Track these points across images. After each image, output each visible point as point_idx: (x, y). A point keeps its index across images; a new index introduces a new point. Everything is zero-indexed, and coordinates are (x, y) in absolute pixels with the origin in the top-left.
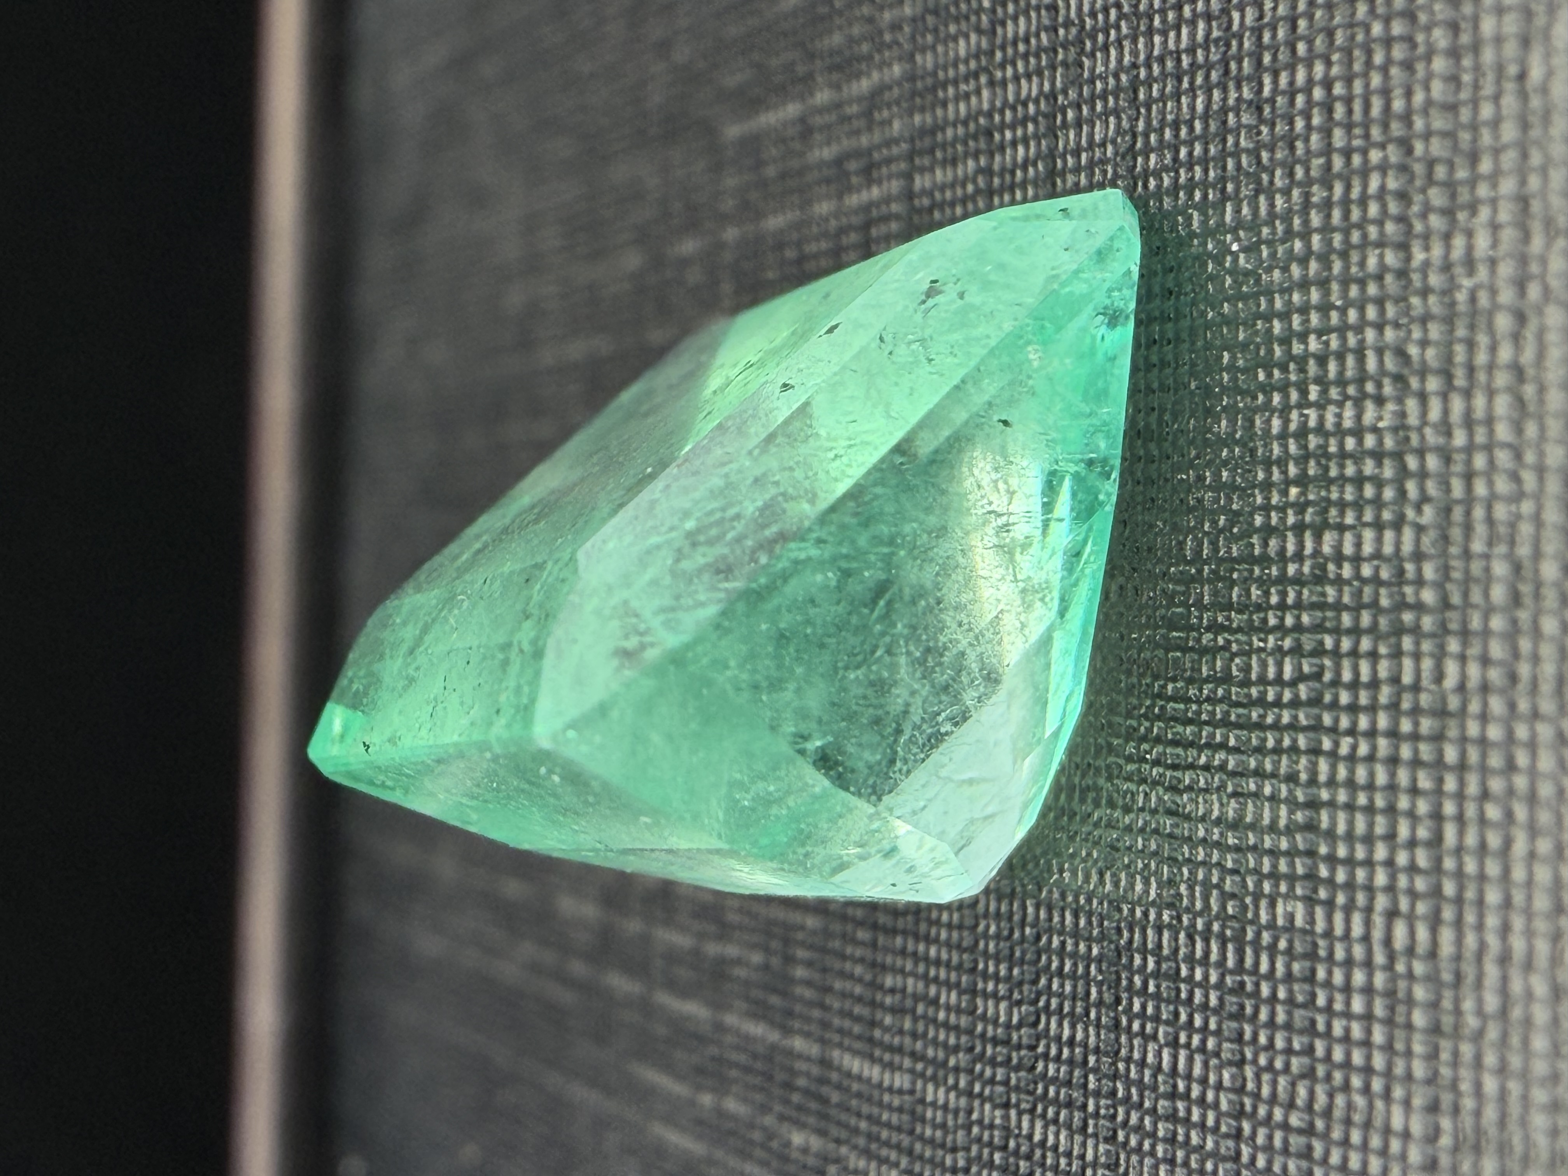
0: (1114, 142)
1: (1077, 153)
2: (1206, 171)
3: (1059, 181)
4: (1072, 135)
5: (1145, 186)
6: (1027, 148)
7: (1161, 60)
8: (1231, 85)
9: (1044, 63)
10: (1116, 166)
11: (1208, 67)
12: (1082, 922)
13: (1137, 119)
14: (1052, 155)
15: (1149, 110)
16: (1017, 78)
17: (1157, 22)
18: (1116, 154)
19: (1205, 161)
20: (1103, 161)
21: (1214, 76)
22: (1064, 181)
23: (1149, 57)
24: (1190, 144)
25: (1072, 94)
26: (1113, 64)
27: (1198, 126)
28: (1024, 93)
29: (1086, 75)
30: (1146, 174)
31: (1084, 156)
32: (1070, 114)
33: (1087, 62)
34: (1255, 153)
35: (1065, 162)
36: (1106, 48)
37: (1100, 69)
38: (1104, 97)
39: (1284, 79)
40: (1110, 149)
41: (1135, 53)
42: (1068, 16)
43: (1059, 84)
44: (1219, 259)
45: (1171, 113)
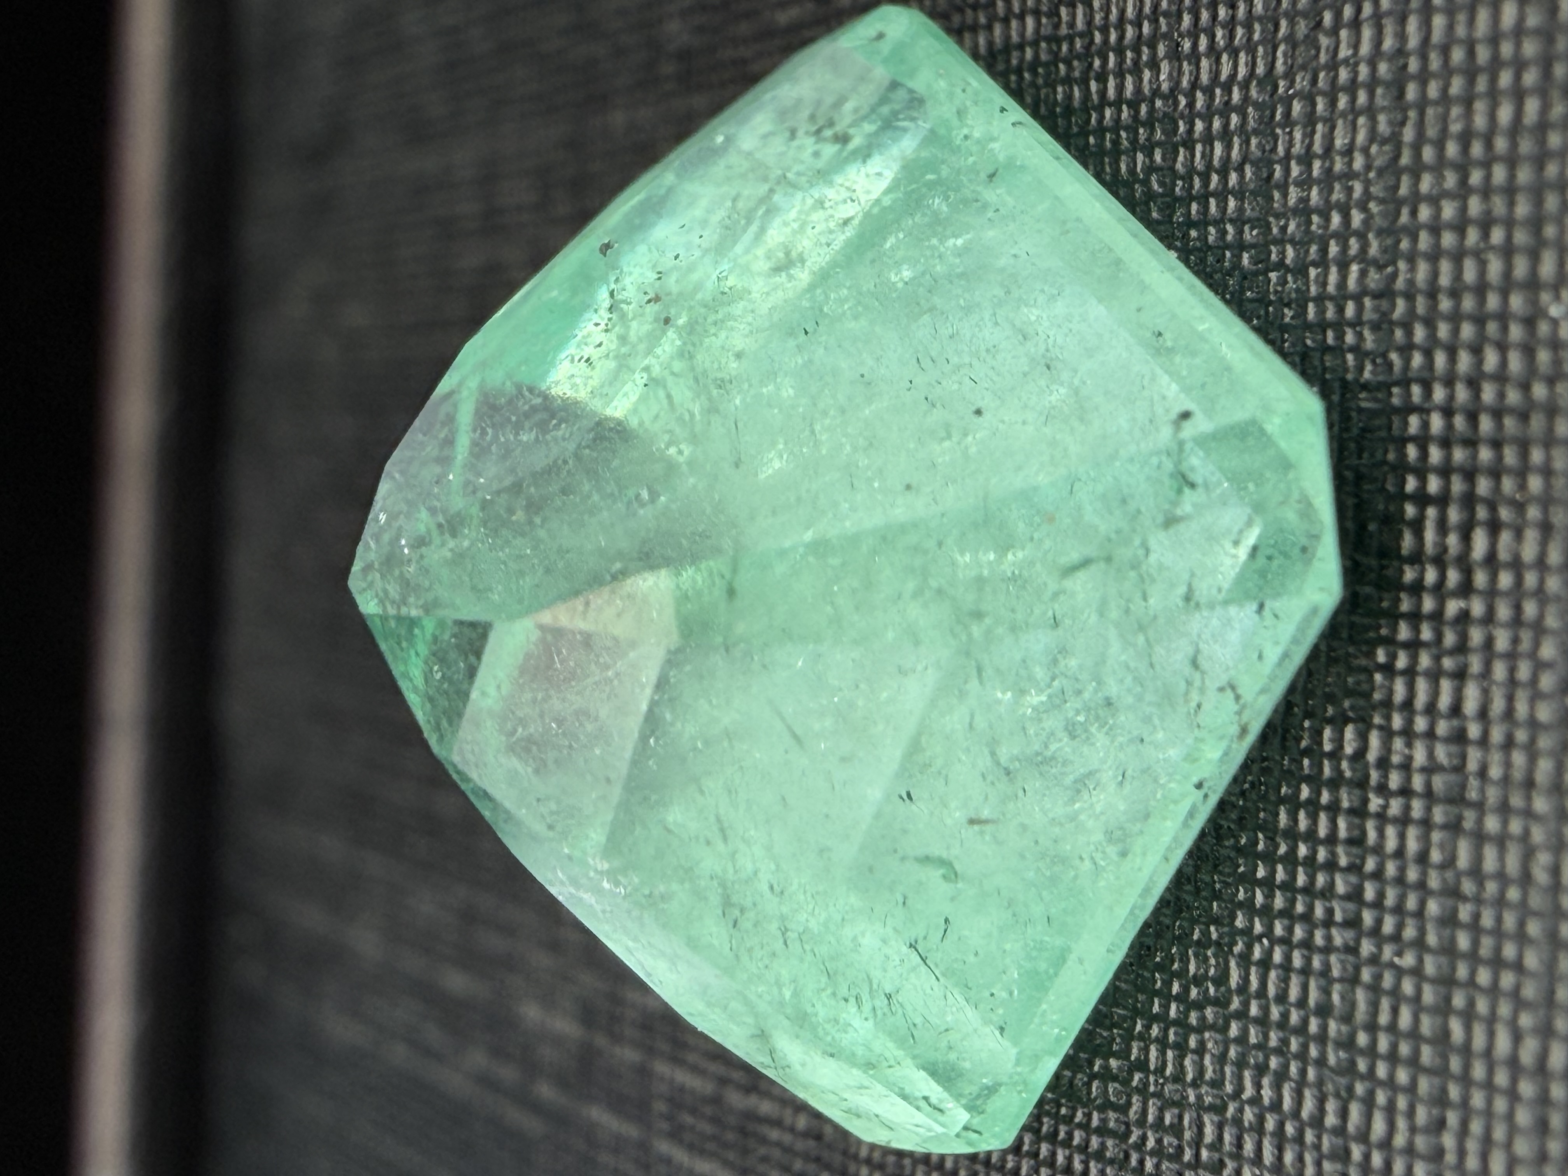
0: (1366, 151)
1: (1306, 160)
2: (1511, 204)
3: (1277, 195)
4: (1298, 135)
5: (1414, 213)
6: (1228, 147)
7: (1444, 49)
9: (1257, 36)
10: (1367, 183)
11: (1519, 65)
12: (1289, 1157)
13: (1403, 123)
14: (1265, 163)
15: (1422, 114)
16: (1214, 52)
18: (1368, 167)
19: (1510, 191)
20: (1349, 175)
21: (1530, 78)
22: (1285, 195)
23: (1426, 41)
24: (1487, 165)
25: (1301, 82)
26: (1365, 49)
27: (1501, 144)
28: (1225, 72)
29: (1323, 58)
30: (1416, 200)
31: (1317, 165)
32: (1297, 107)
33: (1324, 41)
35: (1287, 171)
36: (1356, 24)
37: (1344, 52)
38: (1352, 88)
40: (1358, 163)
41: (1402, 36)
43: (1280, 66)
44: (1530, 323)
45: (1457, 120)
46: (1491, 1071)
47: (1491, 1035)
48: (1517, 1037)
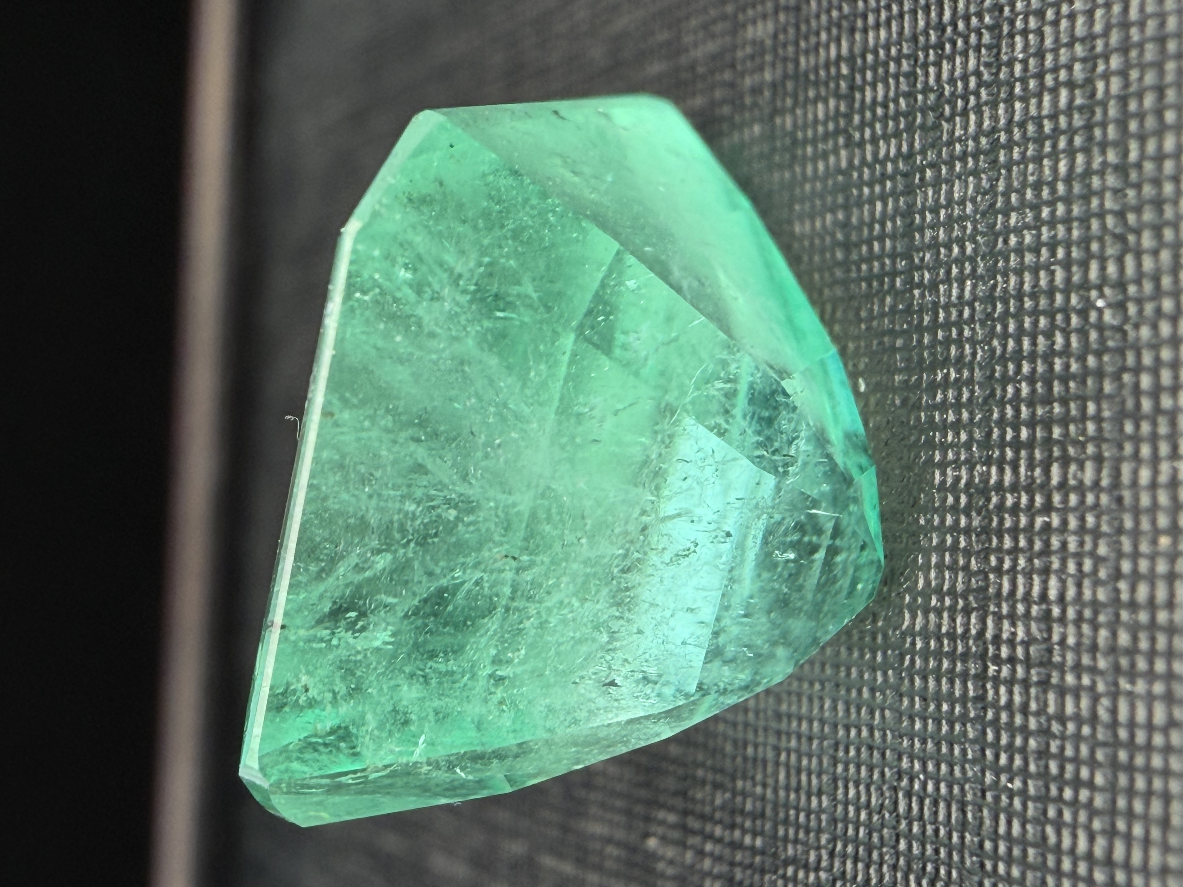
0: (973, 200)
1: (935, 211)
2: (1069, 230)
3: (917, 236)
4: (930, 193)
5: (1006, 242)
6: (885, 205)
7: (1022, 125)
8: (1096, 150)
9: (902, 126)
10: (975, 222)
11: (1071, 132)
13: (997, 180)
14: (908, 213)
15: (1009, 171)
16: (874, 140)
17: (1018, 90)
18: (976, 212)
19: (1067, 221)
20: (963, 218)
21: (1078, 141)
22: (922, 236)
23: (1010, 121)
24: (1052, 204)
25: (931, 155)
26: (972, 128)
27: (1061, 188)
28: (882, 153)
29: (945, 137)
30: (1007, 231)
31: (943, 212)
32: (929, 173)
33: (945, 125)
34: (1121, 215)
35: (923, 218)
36: (965, 113)
37: (958, 132)
38: (963, 158)
39: (1151, 146)
40: (969, 208)
41: (995, 118)
42: (926, 82)
43: (917, 145)
44: (1083, 313)
45: (1032, 174)
46: (1075, 865)
47: (1074, 836)
48: (1091, 838)
